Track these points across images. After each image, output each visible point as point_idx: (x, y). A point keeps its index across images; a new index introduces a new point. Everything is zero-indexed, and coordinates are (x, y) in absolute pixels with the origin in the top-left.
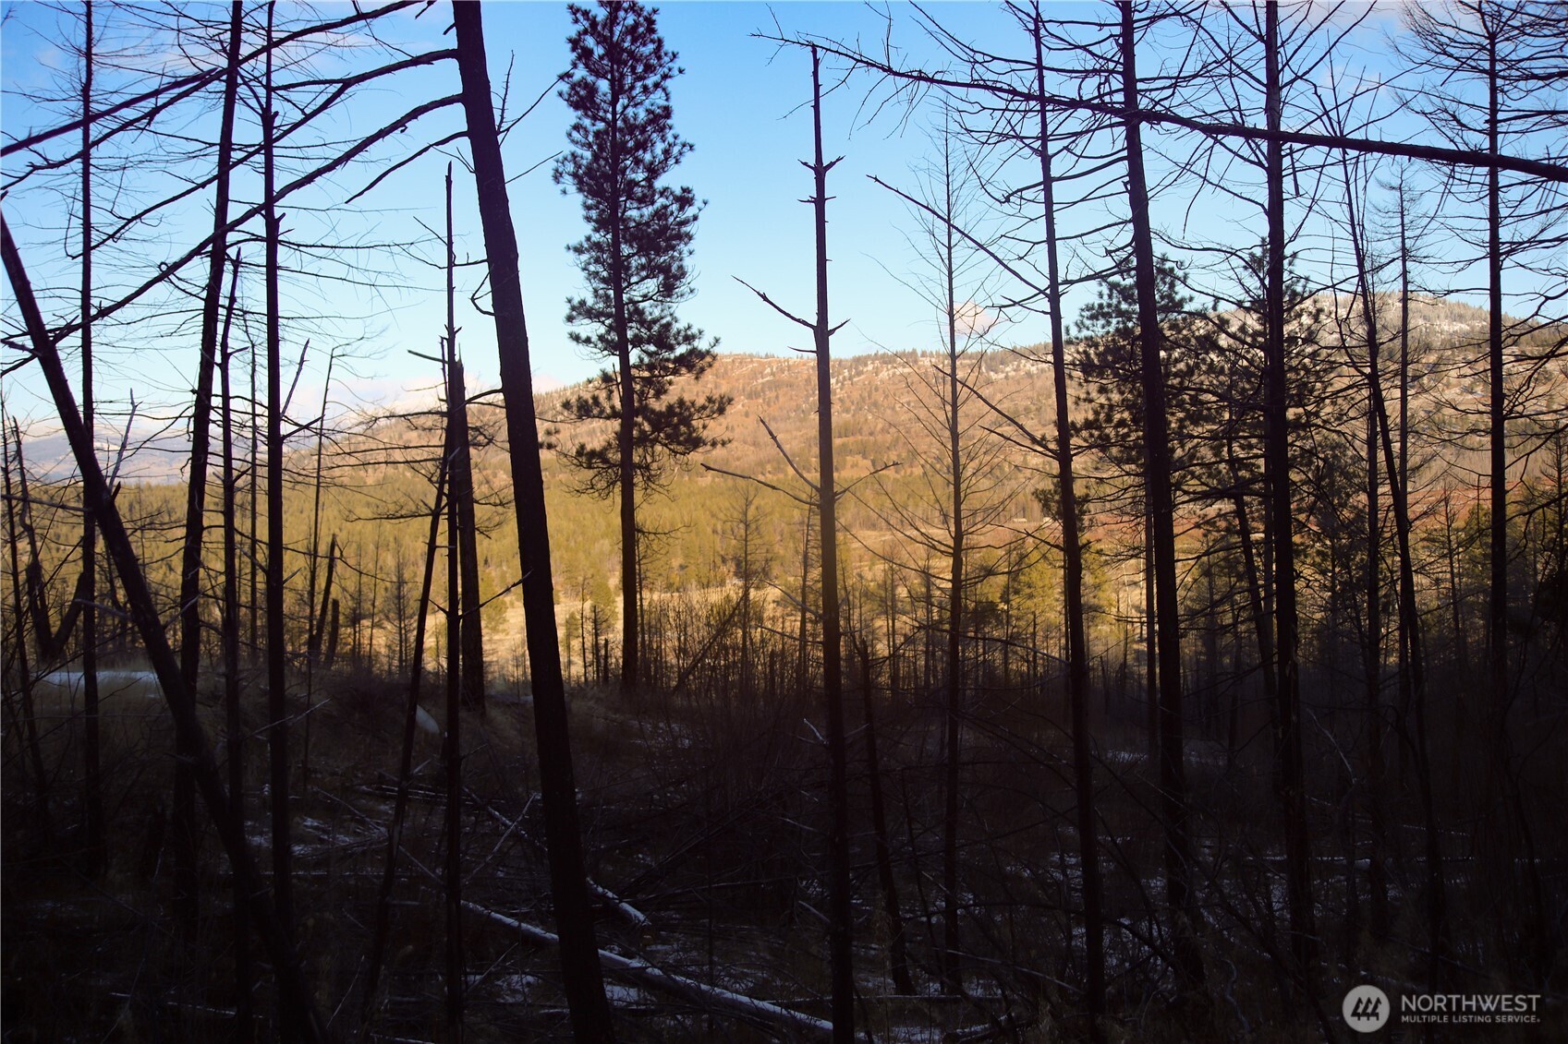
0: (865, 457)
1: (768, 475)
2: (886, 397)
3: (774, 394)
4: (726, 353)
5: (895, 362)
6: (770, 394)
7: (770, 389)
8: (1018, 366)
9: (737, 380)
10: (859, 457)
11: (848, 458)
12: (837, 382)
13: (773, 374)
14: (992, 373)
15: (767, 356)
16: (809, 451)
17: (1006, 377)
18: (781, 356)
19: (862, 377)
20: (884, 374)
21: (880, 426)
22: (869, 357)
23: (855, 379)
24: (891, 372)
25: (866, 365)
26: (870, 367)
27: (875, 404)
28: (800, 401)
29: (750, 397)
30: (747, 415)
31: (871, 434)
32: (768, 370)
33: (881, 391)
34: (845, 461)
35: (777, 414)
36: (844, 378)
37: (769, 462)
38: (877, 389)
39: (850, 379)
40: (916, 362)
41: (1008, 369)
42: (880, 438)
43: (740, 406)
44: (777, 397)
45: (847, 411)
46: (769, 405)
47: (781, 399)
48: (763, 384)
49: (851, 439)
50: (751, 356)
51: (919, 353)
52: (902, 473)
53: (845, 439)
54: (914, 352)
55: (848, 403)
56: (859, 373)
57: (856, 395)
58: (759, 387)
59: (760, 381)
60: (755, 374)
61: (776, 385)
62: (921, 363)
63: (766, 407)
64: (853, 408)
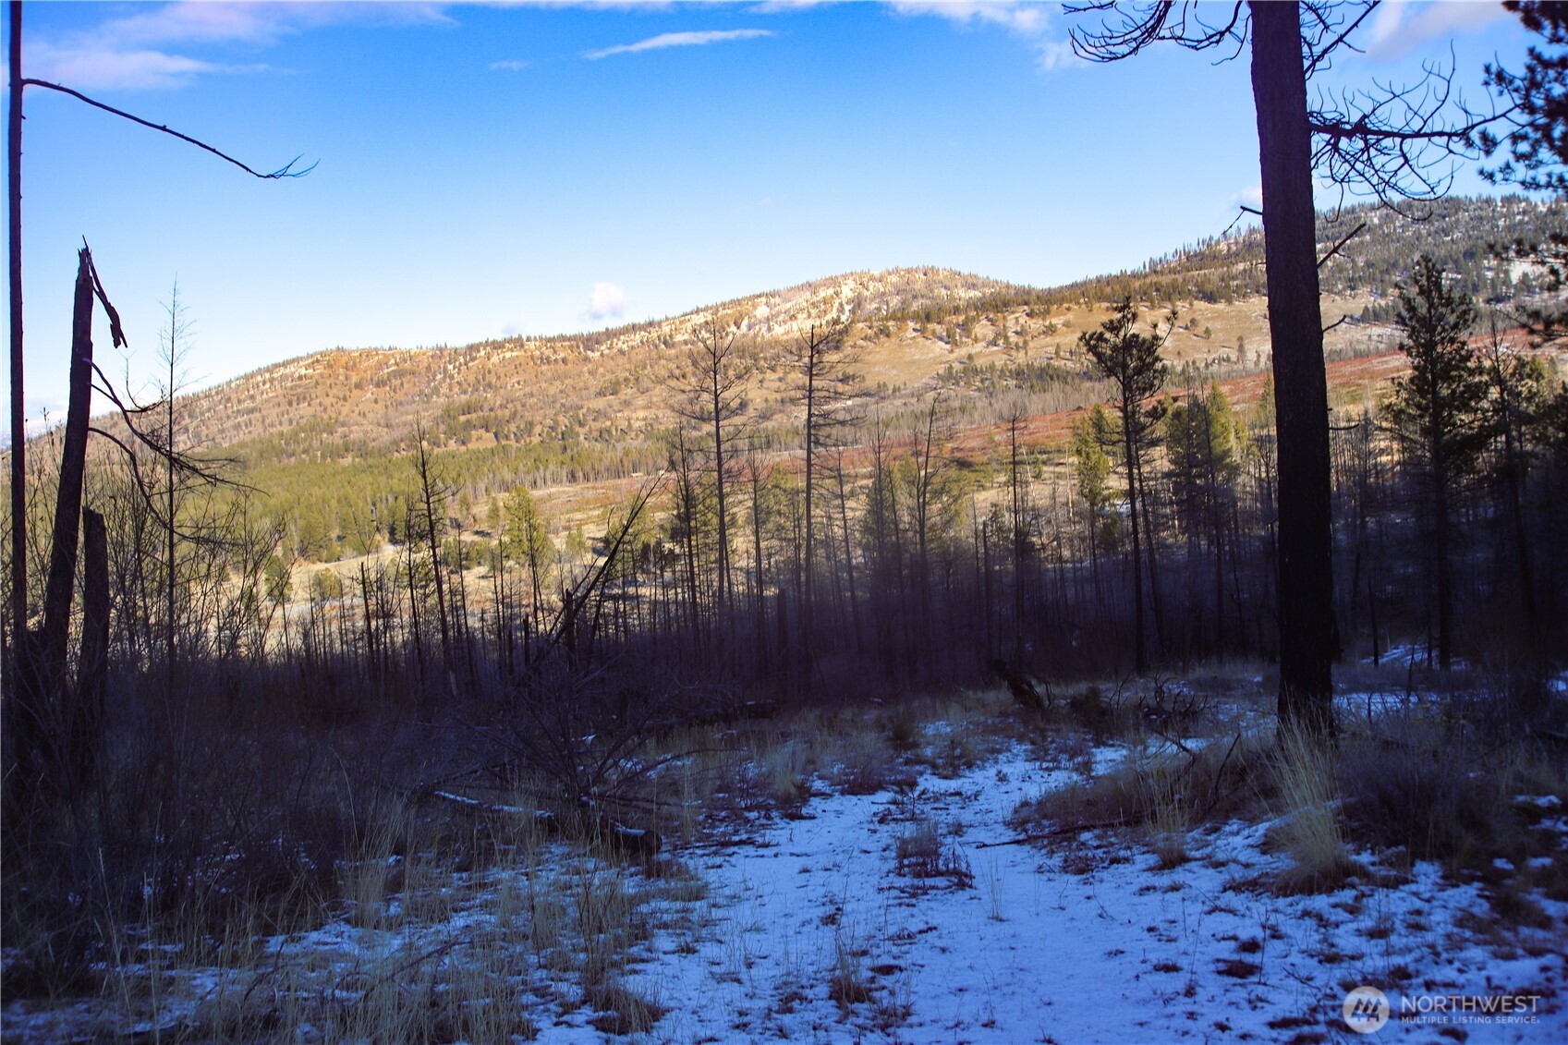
0: (487, 431)
1: (403, 452)
2: (499, 378)
3: (399, 382)
4: (354, 348)
5: (504, 347)
6: (396, 382)
7: (395, 377)
8: (611, 344)
9: (365, 371)
10: (482, 431)
11: (473, 432)
12: (454, 368)
13: (397, 364)
14: (589, 352)
15: (390, 349)
16: (438, 429)
17: (602, 355)
18: (403, 349)
19: (476, 362)
20: (495, 359)
21: (498, 403)
22: (481, 344)
23: (470, 364)
24: (501, 356)
25: (479, 351)
26: (483, 353)
27: (489, 385)
28: (423, 387)
29: (378, 385)
30: (376, 402)
31: (491, 410)
32: (392, 361)
33: (493, 373)
34: (470, 435)
35: (403, 399)
36: (460, 364)
37: (402, 440)
38: (489, 372)
39: (466, 364)
40: (522, 346)
41: (603, 348)
42: (499, 413)
43: (369, 394)
44: (402, 384)
45: (465, 392)
46: (395, 391)
47: (405, 386)
48: (388, 373)
49: (474, 416)
50: (376, 349)
51: (524, 338)
52: (522, 442)
53: (468, 416)
54: (520, 337)
55: (465, 386)
56: (473, 359)
57: (472, 379)
58: (386, 377)
59: (386, 371)
60: (380, 366)
61: (400, 374)
62: (526, 347)
63: (392, 394)
64: (470, 389)
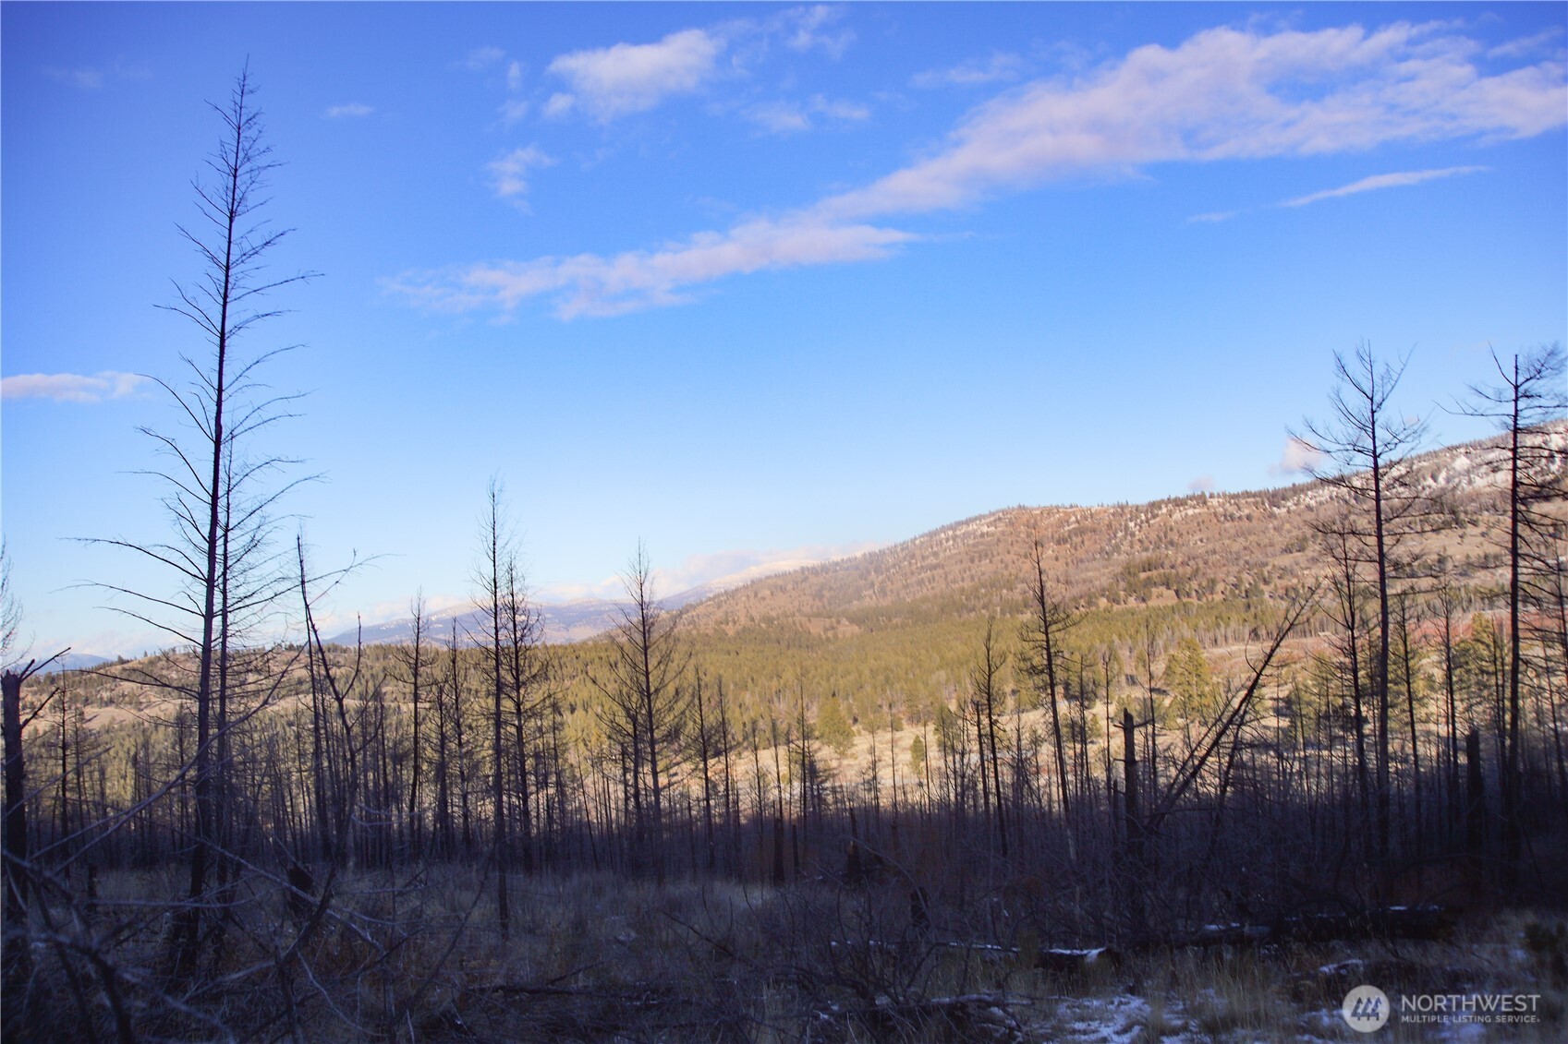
0: (1168, 588)
1: (1082, 609)
2: (1181, 535)
3: (1079, 539)
4: (1035, 505)
5: (1186, 504)
6: (1077, 540)
7: (1076, 535)
8: (1298, 500)
9: (1046, 529)
10: (1163, 589)
11: (1154, 590)
12: (1136, 525)
13: (1078, 522)
14: (1275, 509)
15: (1071, 507)
16: (1118, 585)
17: (1289, 512)
18: (1084, 506)
19: (1158, 519)
20: (1177, 516)
21: (1180, 560)
22: (1163, 501)
23: (1152, 522)
24: (1183, 514)
25: (1160, 508)
26: (1164, 510)
27: (1172, 543)
28: (1104, 544)
29: (1058, 543)
30: (1057, 559)
31: (1173, 567)
32: (1073, 519)
33: (1175, 530)
34: (1151, 592)
35: (1084, 557)
36: (1142, 522)
37: (1081, 597)
38: (1171, 529)
39: (1147, 521)
40: (1205, 503)
41: (1289, 504)
42: (1181, 570)
43: (1050, 552)
44: (1083, 542)
45: (1146, 549)
46: (1076, 549)
47: (1086, 542)
48: (1070, 531)
49: (1154, 573)
50: (1057, 507)
51: (1207, 495)
52: (1204, 600)
53: (1149, 573)
54: (1203, 494)
55: (1146, 543)
56: (1154, 517)
57: (1153, 536)
58: (1066, 535)
59: (1067, 528)
60: (1061, 523)
61: (1081, 531)
62: (1209, 504)
63: (1073, 551)
64: (1151, 547)
